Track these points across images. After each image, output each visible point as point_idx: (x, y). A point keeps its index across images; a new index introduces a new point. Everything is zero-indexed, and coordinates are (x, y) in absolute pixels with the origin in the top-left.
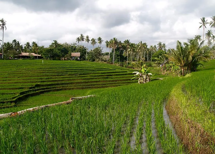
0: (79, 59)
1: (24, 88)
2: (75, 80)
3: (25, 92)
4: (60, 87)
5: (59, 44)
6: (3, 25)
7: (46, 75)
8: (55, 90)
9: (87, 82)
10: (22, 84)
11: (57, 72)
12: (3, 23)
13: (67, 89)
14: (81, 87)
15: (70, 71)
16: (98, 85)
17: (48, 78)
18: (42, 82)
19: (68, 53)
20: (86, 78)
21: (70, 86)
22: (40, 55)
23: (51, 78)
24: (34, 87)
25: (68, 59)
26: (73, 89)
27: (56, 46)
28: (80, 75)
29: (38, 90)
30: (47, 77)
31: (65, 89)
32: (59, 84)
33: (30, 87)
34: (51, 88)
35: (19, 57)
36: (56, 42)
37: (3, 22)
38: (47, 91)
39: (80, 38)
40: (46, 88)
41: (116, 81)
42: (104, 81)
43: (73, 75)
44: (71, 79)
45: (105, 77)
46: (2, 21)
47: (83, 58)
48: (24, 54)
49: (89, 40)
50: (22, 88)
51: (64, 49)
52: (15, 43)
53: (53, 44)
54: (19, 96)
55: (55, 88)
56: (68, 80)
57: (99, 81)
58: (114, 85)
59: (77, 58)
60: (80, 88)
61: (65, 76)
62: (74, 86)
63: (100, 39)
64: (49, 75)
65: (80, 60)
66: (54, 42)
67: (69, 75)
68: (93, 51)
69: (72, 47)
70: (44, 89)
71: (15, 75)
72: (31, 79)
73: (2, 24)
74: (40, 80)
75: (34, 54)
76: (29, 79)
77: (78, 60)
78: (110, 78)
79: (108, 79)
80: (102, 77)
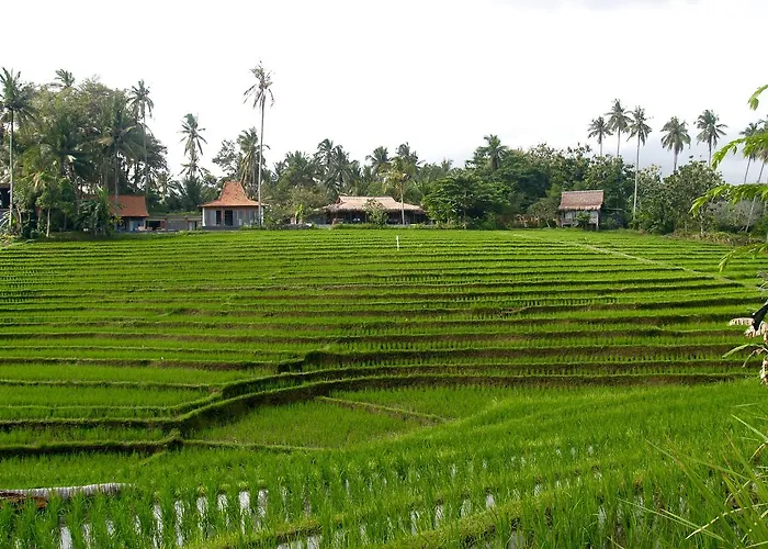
0: (595, 220)
1: (258, 365)
2: (491, 337)
3: (251, 383)
4: (412, 369)
5: (511, 152)
6: (263, 86)
7: (377, 308)
8: (386, 381)
9: (544, 353)
10: (258, 347)
11: (426, 297)
12: (262, 82)
13: (440, 379)
14: (504, 374)
15: (488, 294)
16: (590, 367)
17: (376, 326)
18: (342, 341)
19: (544, 195)
20: (546, 329)
21: (458, 368)
22: (417, 208)
23: (388, 325)
24: (298, 366)
25: (544, 224)
26: (465, 380)
27: (495, 160)
28: (524, 313)
29: (308, 378)
30: (372, 320)
31: (432, 382)
32: (411, 353)
33: (283, 361)
34: (370, 372)
35: (329, 217)
36: (494, 141)
37: (262, 74)
38: (348, 383)
39: (606, 120)
40: (350, 373)
41: (692, 351)
42: (626, 351)
43: (495, 312)
44: (477, 330)
45: (643, 328)
46: (259, 73)
47: (615, 217)
48: (350, 202)
49: (647, 129)
50: (252, 366)
51: (535, 172)
52: (329, 155)
53: (482, 151)
54: (215, 400)
55: (389, 370)
56: (460, 338)
57: (606, 348)
58: (671, 372)
59: (588, 217)
60: (496, 380)
61: (455, 318)
62: (476, 367)
63: (708, 120)
64: (389, 308)
65: (602, 228)
66: (486, 144)
67: (478, 312)
68: (666, 181)
69: (570, 162)
70: (339, 374)
71: (258, 302)
72: (305, 326)
73: (258, 82)
74: (338, 334)
75: (390, 204)
76: (298, 327)
77: (591, 227)
78: (666, 334)
79: (657, 342)
80: (629, 327)
